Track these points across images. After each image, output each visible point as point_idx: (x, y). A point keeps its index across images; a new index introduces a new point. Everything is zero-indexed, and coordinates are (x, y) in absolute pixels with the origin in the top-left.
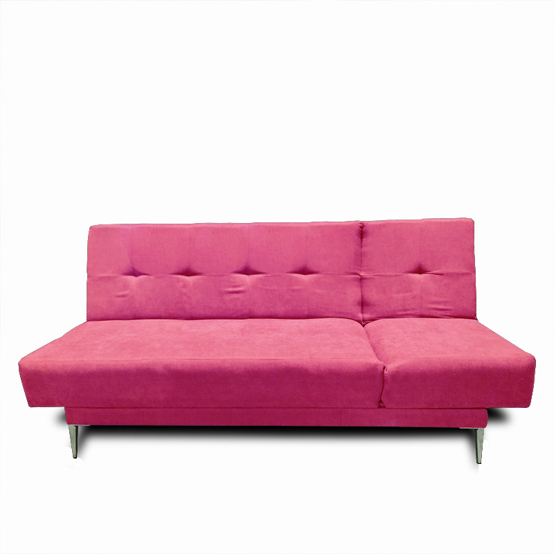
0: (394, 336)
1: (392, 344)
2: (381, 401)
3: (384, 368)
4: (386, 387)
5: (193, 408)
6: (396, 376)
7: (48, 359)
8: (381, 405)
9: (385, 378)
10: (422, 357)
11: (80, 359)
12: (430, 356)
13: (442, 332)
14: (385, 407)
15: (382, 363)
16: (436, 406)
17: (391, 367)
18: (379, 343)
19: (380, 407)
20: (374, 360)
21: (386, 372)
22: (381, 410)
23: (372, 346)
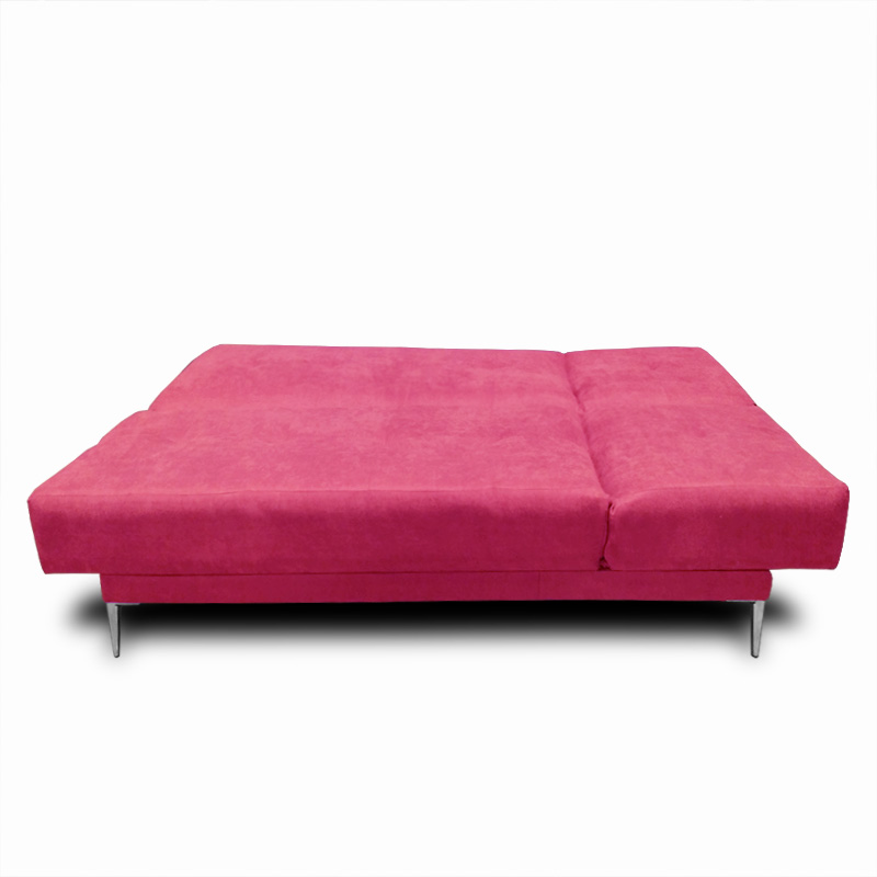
0: (629, 442)
1: (625, 458)
2: (603, 559)
3: (610, 505)
4: (612, 537)
5: (304, 573)
6: (628, 518)
7: (76, 492)
8: (605, 565)
9: (611, 523)
10: (671, 485)
11: (126, 492)
12: (683, 486)
13: (703, 434)
14: (608, 568)
15: (607, 496)
16: (689, 567)
17: (622, 503)
18: (603, 453)
19: (601, 568)
20: (595, 492)
21: (612, 513)
22: (603, 572)
23: (592, 458)
